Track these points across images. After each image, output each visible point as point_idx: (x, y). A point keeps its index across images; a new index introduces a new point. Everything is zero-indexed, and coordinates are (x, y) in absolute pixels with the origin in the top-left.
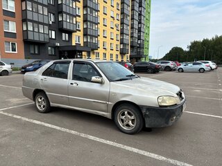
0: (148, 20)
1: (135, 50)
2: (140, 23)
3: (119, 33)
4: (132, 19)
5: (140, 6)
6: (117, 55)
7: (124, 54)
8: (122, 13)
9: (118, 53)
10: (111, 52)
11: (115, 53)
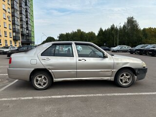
0: (32, 16)
1: (25, 38)
2: (27, 17)
3: (11, 23)
4: (21, 13)
5: (26, 5)
6: (11, 41)
7: (17, 41)
8: (13, 8)
9: (12, 39)
10: (6, 38)
11: (9, 39)
